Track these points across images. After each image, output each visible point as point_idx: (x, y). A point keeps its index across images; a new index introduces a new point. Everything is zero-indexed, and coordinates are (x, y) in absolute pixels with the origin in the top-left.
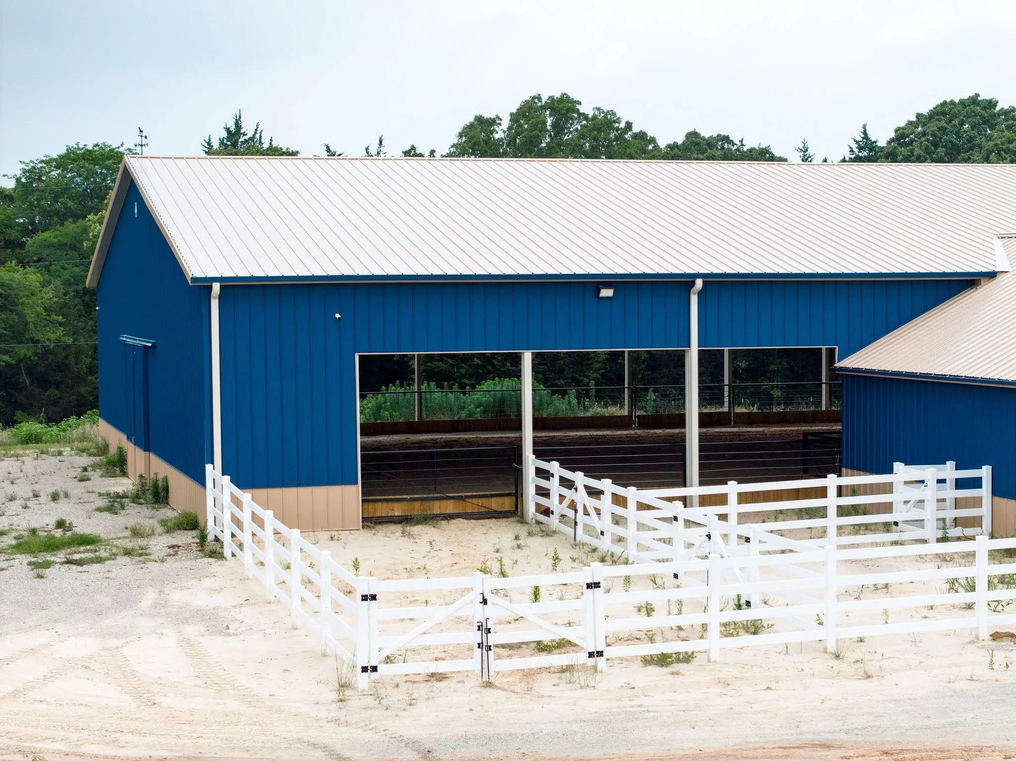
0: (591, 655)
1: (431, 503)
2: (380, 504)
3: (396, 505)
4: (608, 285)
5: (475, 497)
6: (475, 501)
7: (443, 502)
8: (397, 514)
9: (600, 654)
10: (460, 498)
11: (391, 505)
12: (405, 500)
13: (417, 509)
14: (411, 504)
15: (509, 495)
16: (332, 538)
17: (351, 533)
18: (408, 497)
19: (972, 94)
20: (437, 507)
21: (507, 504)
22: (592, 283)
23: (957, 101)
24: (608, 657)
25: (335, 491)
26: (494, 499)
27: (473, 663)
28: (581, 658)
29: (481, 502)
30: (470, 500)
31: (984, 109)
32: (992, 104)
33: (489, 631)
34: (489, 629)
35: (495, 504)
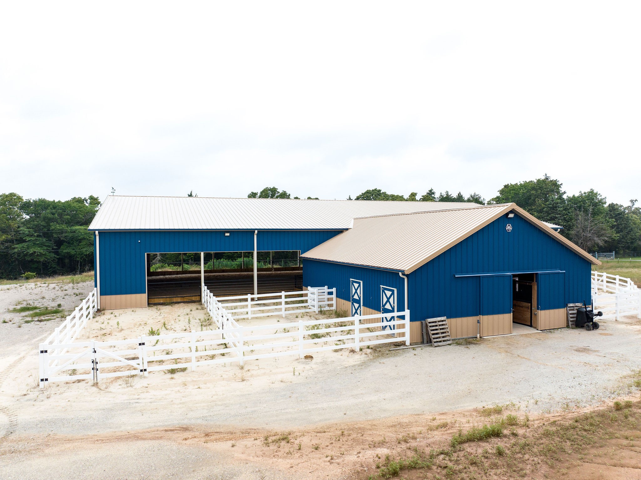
0: (141, 371)
1: (173, 298)
2: (156, 299)
3: (161, 299)
4: (227, 232)
5: (187, 296)
6: (187, 298)
7: (177, 298)
8: (161, 302)
9: (145, 370)
10: (182, 297)
11: (159, 299)
12: (164, 298)
13: (168, 300)
14: (166, 299)
15: (198, 296)
16: (133, 311)
17: (142, 309)
18: (165, 297)
19: (375, 188)
20: (175, 300)
21: (197, 298)
22: (221, 232)
23: (371, 190)
24: (150, 371)
25: (138, 296)
26: (193, 297)
27: (91, 376)
28: (137, 372)
29: (189, 298)
30: (185, 297)
31: (378, 192)
32: (380, 191)
33: (97, 363)
34: (97, 362)
35: (194, 298)
